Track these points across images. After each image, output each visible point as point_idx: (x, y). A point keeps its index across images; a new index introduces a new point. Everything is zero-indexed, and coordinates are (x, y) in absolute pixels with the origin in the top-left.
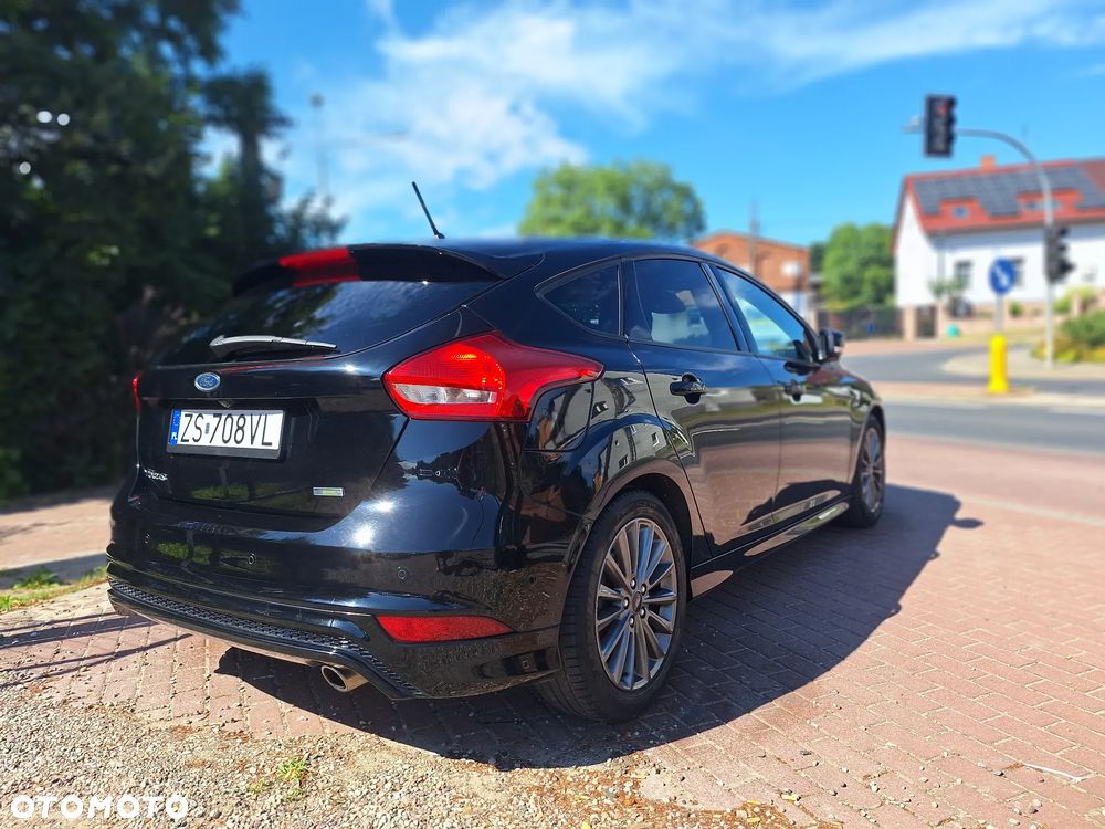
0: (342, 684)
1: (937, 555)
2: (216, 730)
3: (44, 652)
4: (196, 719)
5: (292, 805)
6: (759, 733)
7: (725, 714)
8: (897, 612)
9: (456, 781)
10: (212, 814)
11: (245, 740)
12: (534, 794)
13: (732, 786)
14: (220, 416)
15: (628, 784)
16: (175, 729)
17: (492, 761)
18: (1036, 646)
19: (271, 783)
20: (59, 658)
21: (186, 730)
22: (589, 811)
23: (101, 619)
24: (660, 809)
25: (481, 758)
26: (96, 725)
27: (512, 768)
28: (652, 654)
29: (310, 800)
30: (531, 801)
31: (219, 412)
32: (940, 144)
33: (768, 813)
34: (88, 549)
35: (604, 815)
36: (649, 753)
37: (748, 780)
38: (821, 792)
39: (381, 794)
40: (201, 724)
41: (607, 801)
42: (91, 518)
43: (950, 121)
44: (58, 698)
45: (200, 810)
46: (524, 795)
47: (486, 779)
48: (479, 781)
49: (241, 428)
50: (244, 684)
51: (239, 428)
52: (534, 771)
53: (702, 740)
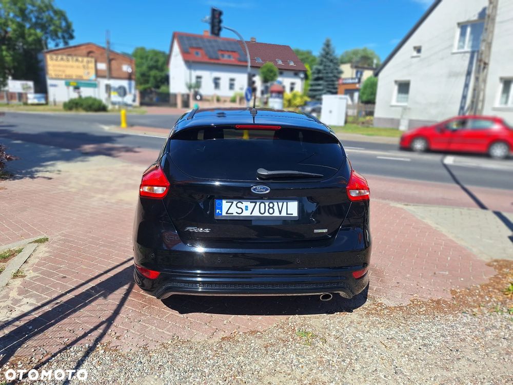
2: (240, 333)
14: (255, 202)
16: (224, 339)
17: (344, 310)
21: (230, 338)
27: (352, 310)
32: (216, 32)
40: (229, 334)
43: (220, 21)
49: (272, 208)
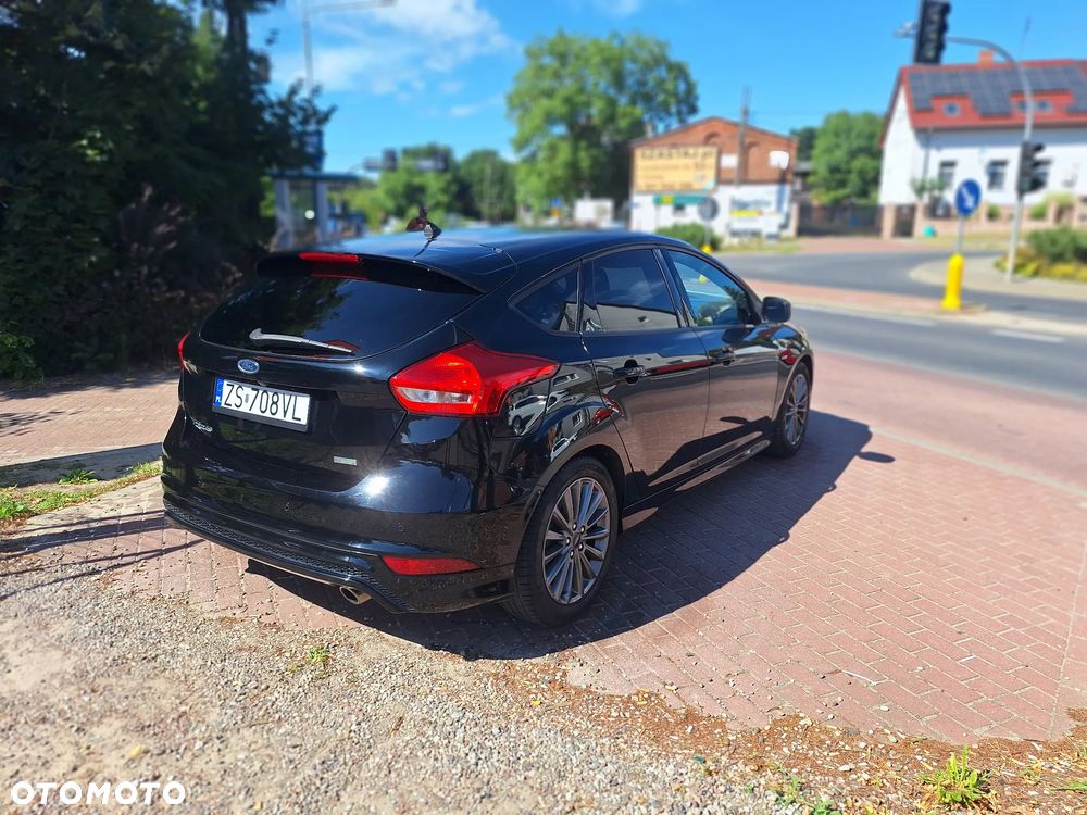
0: (355, 599)
1: (834, 487)
2: (255, 621)
3: (103, 547)
4: (238, 611)
5: (320, 682)
6: (660, 638)
7: (637, 621)
8: (786, 540)
9: (436, 668)
10: (263, 687)
11: (278, 630)
12: (491, 679)
13: (632, 677)
14: (257, 390)
15: (559, 674)
16: (223, 619)
17: (463, 653)
18: (886, 576)
19: (303, 665)
20: (117, 553)
21: (233, 621)
22: (529, 692)
23: (144, 518)
24: (579, 692)
25: (454, 650)
26: (162, 614)
27: (477, 658)
28: (586, 575)
29: (332, 679)
30: (490, 683)
31: (256, 387)
32: (930, 54)
33: (653, 699)
34: (113, 444)
35: (540, 696)
36: (578, 650)
37: (644, 673)
38: (694, 685)
39: (383, 676)
40: (243, 616)
41: (543, 686)
42: (108, 409)
43: (943, 28)
44: (126, 590)
45: (253, 684)
46: (485, 680)
47: (458, 667)
48: (452, 667)
49: (276, 403)
50: (271, 583)
51: (274, 403)
52: (493, 661)
53: (617, 641)
